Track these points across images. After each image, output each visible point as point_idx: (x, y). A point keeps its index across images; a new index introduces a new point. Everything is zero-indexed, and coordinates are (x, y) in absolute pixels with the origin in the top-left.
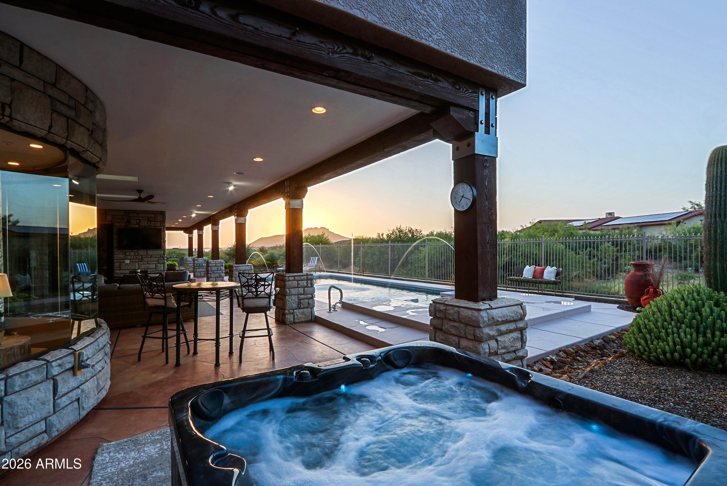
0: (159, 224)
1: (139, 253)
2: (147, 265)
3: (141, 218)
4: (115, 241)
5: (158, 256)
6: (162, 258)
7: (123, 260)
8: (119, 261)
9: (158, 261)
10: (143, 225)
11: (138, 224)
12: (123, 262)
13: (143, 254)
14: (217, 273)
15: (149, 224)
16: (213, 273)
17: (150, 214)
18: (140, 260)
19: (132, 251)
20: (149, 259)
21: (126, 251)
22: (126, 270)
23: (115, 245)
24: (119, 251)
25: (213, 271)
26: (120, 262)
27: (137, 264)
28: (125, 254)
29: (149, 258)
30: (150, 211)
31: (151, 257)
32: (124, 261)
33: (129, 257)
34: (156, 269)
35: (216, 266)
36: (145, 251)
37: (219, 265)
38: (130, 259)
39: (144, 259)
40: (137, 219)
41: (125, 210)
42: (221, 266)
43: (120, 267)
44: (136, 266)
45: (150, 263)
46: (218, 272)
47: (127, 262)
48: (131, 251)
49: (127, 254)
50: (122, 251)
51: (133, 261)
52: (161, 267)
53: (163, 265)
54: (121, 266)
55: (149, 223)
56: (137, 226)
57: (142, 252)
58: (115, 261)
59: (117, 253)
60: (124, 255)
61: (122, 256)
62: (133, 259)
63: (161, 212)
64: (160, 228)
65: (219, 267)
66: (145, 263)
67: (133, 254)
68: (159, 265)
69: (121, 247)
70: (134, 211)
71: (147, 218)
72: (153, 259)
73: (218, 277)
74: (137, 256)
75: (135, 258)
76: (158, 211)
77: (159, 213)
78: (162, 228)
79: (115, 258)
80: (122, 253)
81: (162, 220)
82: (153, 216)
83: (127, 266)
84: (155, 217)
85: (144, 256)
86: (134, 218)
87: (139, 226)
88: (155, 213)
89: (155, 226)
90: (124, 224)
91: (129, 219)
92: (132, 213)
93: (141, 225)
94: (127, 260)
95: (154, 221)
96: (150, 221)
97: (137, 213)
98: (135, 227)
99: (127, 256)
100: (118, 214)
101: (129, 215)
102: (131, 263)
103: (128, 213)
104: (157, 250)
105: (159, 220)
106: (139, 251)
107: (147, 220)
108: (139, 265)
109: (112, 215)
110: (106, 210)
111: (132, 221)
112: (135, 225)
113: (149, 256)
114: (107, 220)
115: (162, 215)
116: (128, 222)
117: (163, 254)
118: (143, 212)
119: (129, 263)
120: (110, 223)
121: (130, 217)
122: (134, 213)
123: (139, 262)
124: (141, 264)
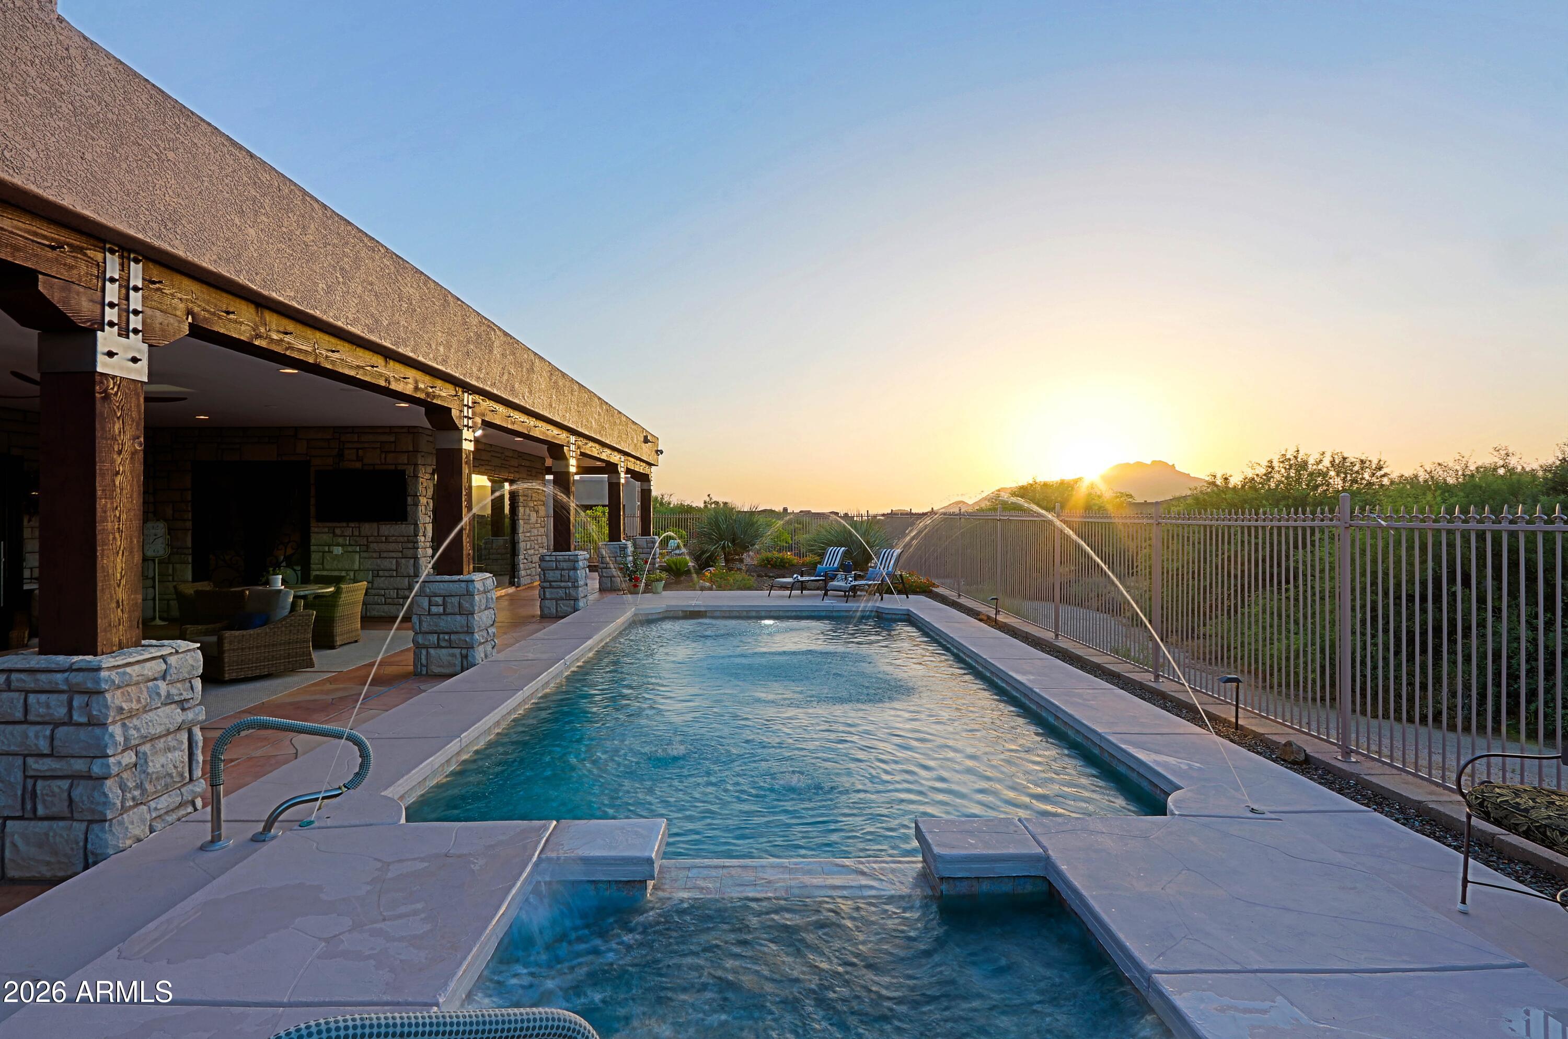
0: (404, 458)
1: (363, 530)
2: (379, 561)
3: (366, 445)
4: (313, 501)
5: (401, 539)
6: (410, 545)
7: (329, 546)
8: (321, 548)
9: (403, 552)
10: (371, 462)
11: (359, 459)
12: (329, 552)
13: (369, 534)
14: (560, 587)
15: (383, 461)
16: (551, 587)
17: (384, 433)
18: (365, 549)
19: (348, 526)
20: (383, 546)
21: (334, 525)
22: (336, 570)
23: (313, 510)
24: (320, 524)
26: (324, 552)
27: (357, 557)
28: (334, 533)
29: (382, 542)
30: (385, 427)
31: (387, 541)
32: (331, 549)
33: (340, 540)
34: (397, 570)
35: (557, 569)
36: (375, 525)
37: (564, 565)
38: (342, 546)
39: (372, 545)
40: (358, 449)
41: (334, 428)
42: (569, 570)
43: (323, 564)
44: (353, 562)
45: (385, 555)
46: (563, 584)
47: (338, 550)
48: (345, 524)
49: (338, 531)
50: (328, 525)
51: (350, 549)
52: (408, 566)
53: (412, 561)
54: (325, 561)
55: (383, 456)
56: (358, 465)
57: (368, 528)
58: (313, 548)
59: (316, 530)
60: (331, 535)
61: (326, 538)
62: (350, 545)
63: (409, 428)
64: (404, 467)
65: (565, 573)
66: (375, 555)
67: (348, 532)
68: (403, 561)
69: (321, 519)
70: (353, 427)
71: (378, 445)
72: (392, 546)
73: (562, 599)
74: (358, 539)
75: (352, 543)
76: (403, 427)
77: (404, 430)
78: (410, 471)
79: (313, 541)
80: (326, 530)
81: (411, 449)
82: (392, 439)
83: (335, 562)
84: (395, 442)
85: (373, 538)
86: (351, 446)
87: (363, 465)
88: (396, 430)
89: (395, 465)
90: (331, 460)
91: (342, 447)
92: (348, 433)
93: (365, 462)
94: (337, 548)
95: (394, 452)
96: (385, 453)
97: (358, 433)
98: (354, 468)
99: (337, 538)
100: (320, 436)
101: (341, 440)
102: (345, 556)
103: (340, 433)
104: (400, 523)
105: (404, 449)
106: (361, 526)
107: (378, 450)
108: (362, 560)
109: (308, 440)
110: (296, 427)
111: (348, 452)
112: (353, 464)
113: (384, 539)
114: (298, 451)
115: (411, 436)
116: (340, 456)
117: (413, 535)
118: (370, 431)
119: (342, 553)
120: (303, 459)
121: (343, 442)
122: (352, 432)
123: (361, 554)
124: (366, 558)
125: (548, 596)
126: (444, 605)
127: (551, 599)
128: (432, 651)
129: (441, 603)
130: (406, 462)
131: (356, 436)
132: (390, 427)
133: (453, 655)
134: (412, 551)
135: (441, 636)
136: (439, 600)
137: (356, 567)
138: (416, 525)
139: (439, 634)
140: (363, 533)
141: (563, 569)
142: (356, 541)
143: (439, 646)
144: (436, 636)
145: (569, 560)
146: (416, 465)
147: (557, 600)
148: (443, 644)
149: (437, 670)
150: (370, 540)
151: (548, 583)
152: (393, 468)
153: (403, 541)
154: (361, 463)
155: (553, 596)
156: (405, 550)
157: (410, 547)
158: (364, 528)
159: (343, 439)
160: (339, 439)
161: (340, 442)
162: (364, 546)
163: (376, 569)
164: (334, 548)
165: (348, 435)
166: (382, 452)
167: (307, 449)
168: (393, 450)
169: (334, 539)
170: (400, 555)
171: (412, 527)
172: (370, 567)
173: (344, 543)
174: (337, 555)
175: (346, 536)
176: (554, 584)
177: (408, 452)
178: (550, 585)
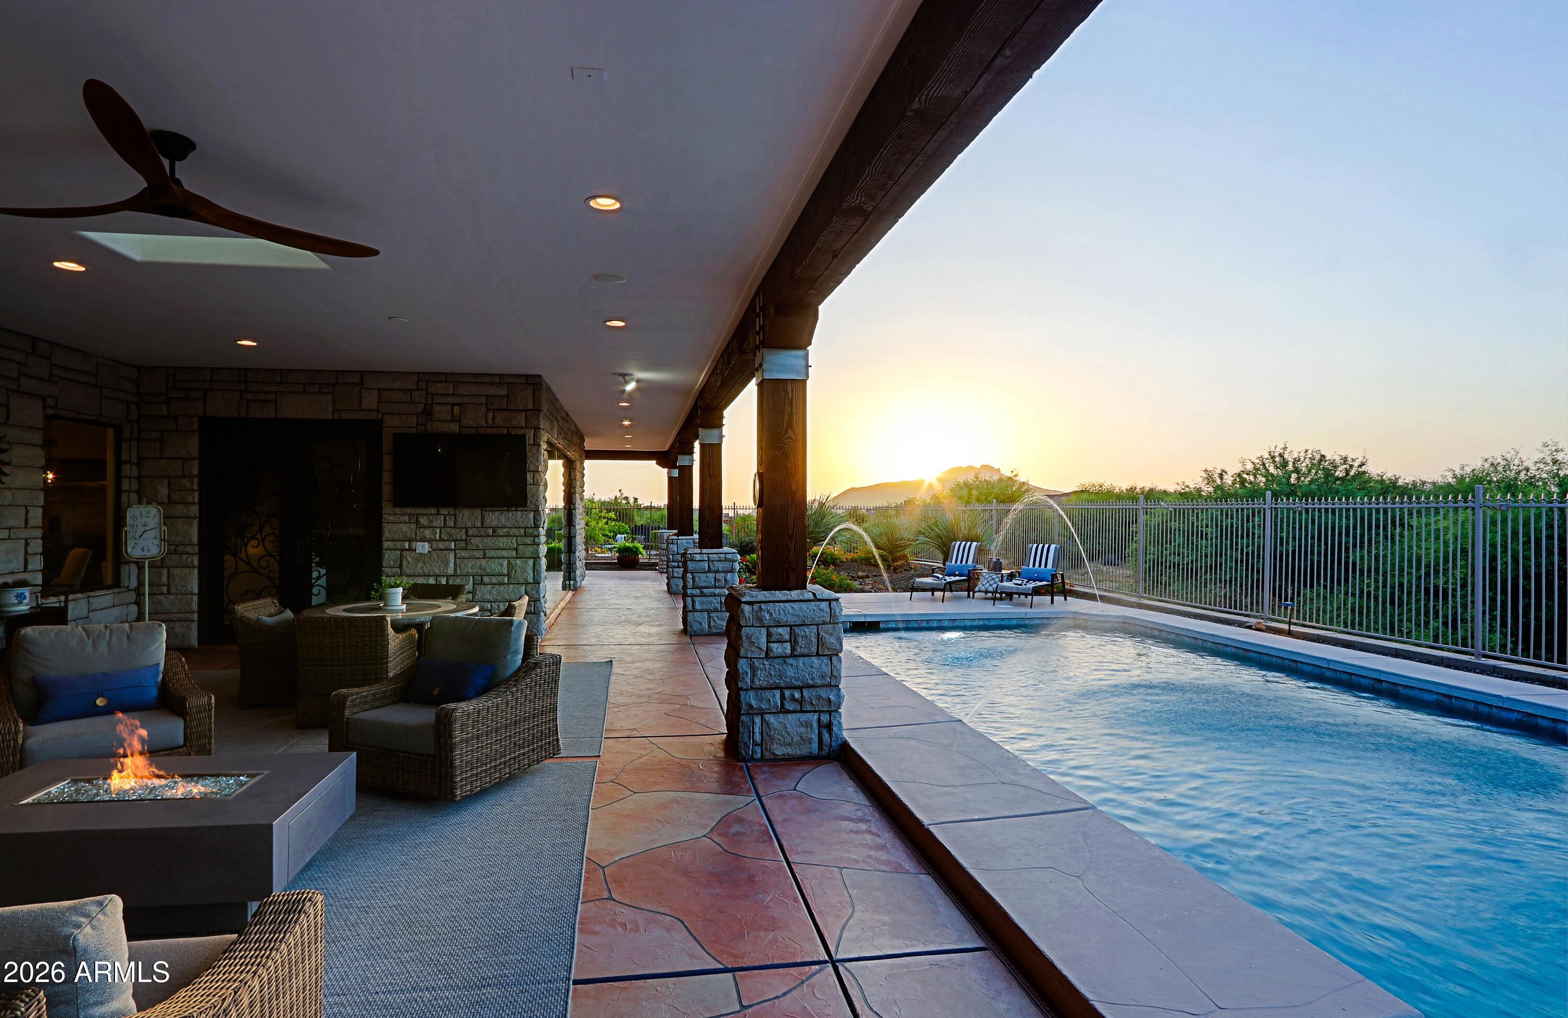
0: (520, 419)
1: (460, 518)
2: (483, 562)
3: (466, 400)
4: (387, 477)
5: (516, 531)
6: (529, 540)
7: (410, 541)
8: (398, 544)
9: (516, 549)
10: (473, 423)
11: (457, 419)
12: (410, 549)
13: (469, 524)
14: (714, 595)
15: (490, 422)
16: (702, 595)
17: (492, 384)
18: (463, 544)
19: (438, 513)
20: (489, 541)
21: (418, 511)
22: (420, 576)
23: (387, 490)
24: (397, 510)
25: (700, 588)
26: (402, 550)
27: (451, 556)
28: (417, 522)
29: (488, 536)
30: (494, 375)
31: (495, 535)
32: (414, 545)
33: (427, 533)
34: (508, 575)
35: (709, 571)
36: (478, 512)
37: (720, 566)
38: (430, 541)
39: (473, 540)
40: (453, 405)
41: (418, 373)
42: (726, 572)
43: (401, 566)
44: (447, 564)
45: (492, 553)
46: (717, 591)
47: (423, 548)
48: (433, 511)
49: (423, 521)
50: (408, 510)
51: (441, 545)
52: (524, 570)
53: (531, 562)
54: (405, 562)
55: (490, 415)
56: (454, 428)
57: (467, 517)
58: (386, 545)
59: (391, 518)
60: (413, 526)
61: (406, 529)
62: (441, 540)
63: (529, 377)
64: (522, 432)
65: (720, 576)
66: (477, 554)
67: (439, 522)
68: (518, 562)
69: (400, 501)
70: (447, 374)
71: (483, 400)
72: (502, 541)
73: (716, 610)
74: (453, 531)
75: (445, 537)
76: (519, 376)
77: (521, 380)
78: (530, 435)
79: (387, 534)
80: (406, 518)
81: (530, 407)
82: (503, 392)
83: (420, 565)
84: (507, 396)
85: (474, 530)
86: (443, 400)
87: (460, 427)
88: (509, 380)
89: (508, 428)
90: (415, 418)
91: (430, 401)
92: (440, 382)
93: (464, 422)
94: (422, 543)
95: (507, 410)
96: (494, 410)
97: (454, 382)
98: (448, 430)
99: (422, 530)
100: (397, 385)
101: (429, 391)
102: (434, 554)
103: (427, 382)
104: (514, 509)
105: (521, 407)
106: (458, 513)
107: (484, 406)
108: (458, 561)
109: (379, 390)
110: (362, 372)
111: (439, 408)
112: (446, 425)
113: (490, 531)
114: (365, 405)
115: (530, 388)
116: (428, 413)
117: (533, 526)
118: (472, 380)
119: (429, 551)
120: (372, 416)
121: (432, 394)
122: (446, 381)
123: (457, 551)
124: (464, 558)
125: (698, 607)
126: (793, 641)
127: (701, 611)
128: (770, 718)
129: (787, 637)
130: (523, 424)
131: (451, 386)
132: (500, 375)
133: (808, 725)
134: (530, 548)
135: (787, 693)
136: (784, 632)
137: (451, 571)
138: (537, 512)
139: (782, 689)
140: (459, 524)
141: (717, 572)
142: (450, 534)
143: (783, 711)
145: (726, 560)
146: (537, 429)
147: (709, 612)
148: (790, 706)
149: (779, 751)
150: (470, 532)
151: (698, 590)
152: (505, 431)
153: (518, 534)
154: (458, 424)
155: (705, 607)
156: (520, 548)
157: (529, 542)
158: (461, 515)
159: (432, 390)
160: (426, 390)
161: (427, 393)
162: (462, 540)
163: (480, 573)
164: (418, 543)
165: (440, 385)
166: (488, 409)
167: (379, 401)
168: (505, 407)
169: (418, 531)
170: (514, 553)
171: (532, 514)
172: (470, 571)
173: (433, 537)
174: (421, 554)
175: (436, 527)
176: (705, 591)
177: (526, 410)
178: (701, 592)
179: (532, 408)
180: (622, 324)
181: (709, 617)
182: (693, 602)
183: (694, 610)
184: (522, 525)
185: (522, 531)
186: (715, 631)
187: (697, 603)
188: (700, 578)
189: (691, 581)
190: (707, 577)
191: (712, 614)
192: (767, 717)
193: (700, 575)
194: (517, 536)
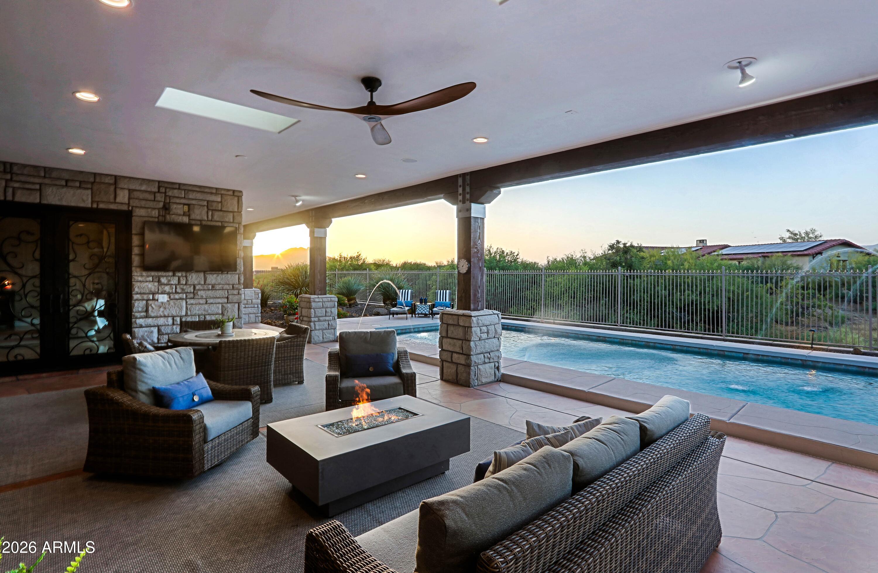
0: (230, 217)
1: (189, 278)
2: (206, 306)
3: (194, 202)
5: (227, 287)
6: (236, 292)
7: (153, 294)
8: (145, 297)
9: (227, 298)
10: (198, 218)
11: (187, 214)
12: (154, 299)
13: (196, 282)
14: (325, 321)
15: (210, 218)
17: (212, 193)
18: (192, 295)
19: (174, 275)
20: (210, 293)
21: (160, 274)
22: (161, 317)
23: (136, 260)
24: (144, 274)
26: (147, 300)
27: (184, 302)
28: (159, 281)
29: (209, 290)
30: (212, 188)
31: (213, 289)
32: (156, 297)
33: (167, 289)
34: (222, 314)
35: (323, 307)
36: (202, 275)
37: (328, 304)
38: (169, 294)
39: (199, 293)
40: (184, 204)
41: (159, 182)
42: (331, 308)
43: (147, 311)
44: (181, 309)
45: (211, 301)
46: (327, 318)
47: (164, 298)
48: (171, 274)
49: (164, 280)
50: (153, 273)
51: (177, 296)
52: (233, 310)
53: (237, 305)
54: (150, 308)
55: (210, 213)
56: (185, 219)
57: (195, 278)
58: (135, 297)
59: (140, 279)
60: (156, 284)
61: (152, 286)
62: (176, 292)
63: (234, 191)
64: (231, 225)
65: (328, 310)
66: (202, 302)
67: (175, 281)
68: (229, 305)
69: (146, 268)
70: (180, 184)
71: (205, 203)
72: (219, 293)
73: (326, 329)
74: (185, 287)
75: (179, 291)
76: (228, 190)
77: (231, 193)
78: (237, 227)
79: (136, 290)
80: (151, 279)
81: (236, 210)
82: (219, 199)
83: (162, 309)
84: (221, 202)
85: (200, 286)
86: (178, 201)
87: (189, 219)
88: (223, 192)
89: (222, 222)
90: (157, 211)
91: (168, 201)
92: (176, 189)
93: (193, 216)
94: (163, 295)
95: (221, 210)
96: (212, 210)
97: (185, 190)
98: (181, 221)
99: (163, 286)
100: (144, 188)
101: (167, 194)
102: (172, 302)
103: (166, 188)
104: (226, 273)
105: (230, 210)
106: (188, 275)
107: (206, 207)
108: (189, 307)
109: (129, 190)
110: (116, 177)
111: (175, 206)
112: (180, 218)
113: (210, 287)
114: (118, 200)
115: (236, 198)
116: (166, 208)
117: (238, 283)
118: (198, 189)
119: (168, 301)
120: (125, 208)
121: (170, 197)
122: (179, 189)
123: (188, 300)
124: (192, 304)
125: (317, 327)
126: (488, 333)
127: (319, 330)
128: (481, 367)
130: (232, 221)
131: (183, 192)
132: (217, 189)
133: (491, 368)
134: (236, 297)
135: (486, 355)
137: (184, 313)
140: (189, 282)
141: (327, 308)
142: (183, 289)
143: (485, 363)
144: (482, 355)
145: (331, 301)
146: (240, 224)
147: (323, 330)
148: (487, 360)
149: (484, 380)
150: (197, 288)
151: (317, 318)
152: (220, 224)
153: (228, 288)
154: (188, 218)
155: (321, 327)
156: (230, 297)
157: (235, 293)
158: (190, 277)
159: (170, 193)
160: (165, 193)
161: (166, 196)
162: (191, 293)
163: (204, 314)
164: (160, 296)
165: (176, 191)
166: (208, 209)
167: (129, 199)
168: (220, 208)
169: (160, 288)
170: (226, 300)
171: (237, 276)
172: (197, 312)
173: (171, 291)
174: (162, 303)
175: (172, 284)
176: (321, 318)
177: (233, 212)
178: (319, 319)
179: (237, 211)
180: (364, 176)
181: (323, 333)
182: (315, 324)
183: (315, 329)
184: (231, 283)
185: (231, 286)
186: (325, 340)
187: (317, 325)
188: (318, 311)
189: (313, 313)
190: (322, 311)
191: (324, 331)
192: (479, 366)
193: (318, 310)
194: (228, 290)
